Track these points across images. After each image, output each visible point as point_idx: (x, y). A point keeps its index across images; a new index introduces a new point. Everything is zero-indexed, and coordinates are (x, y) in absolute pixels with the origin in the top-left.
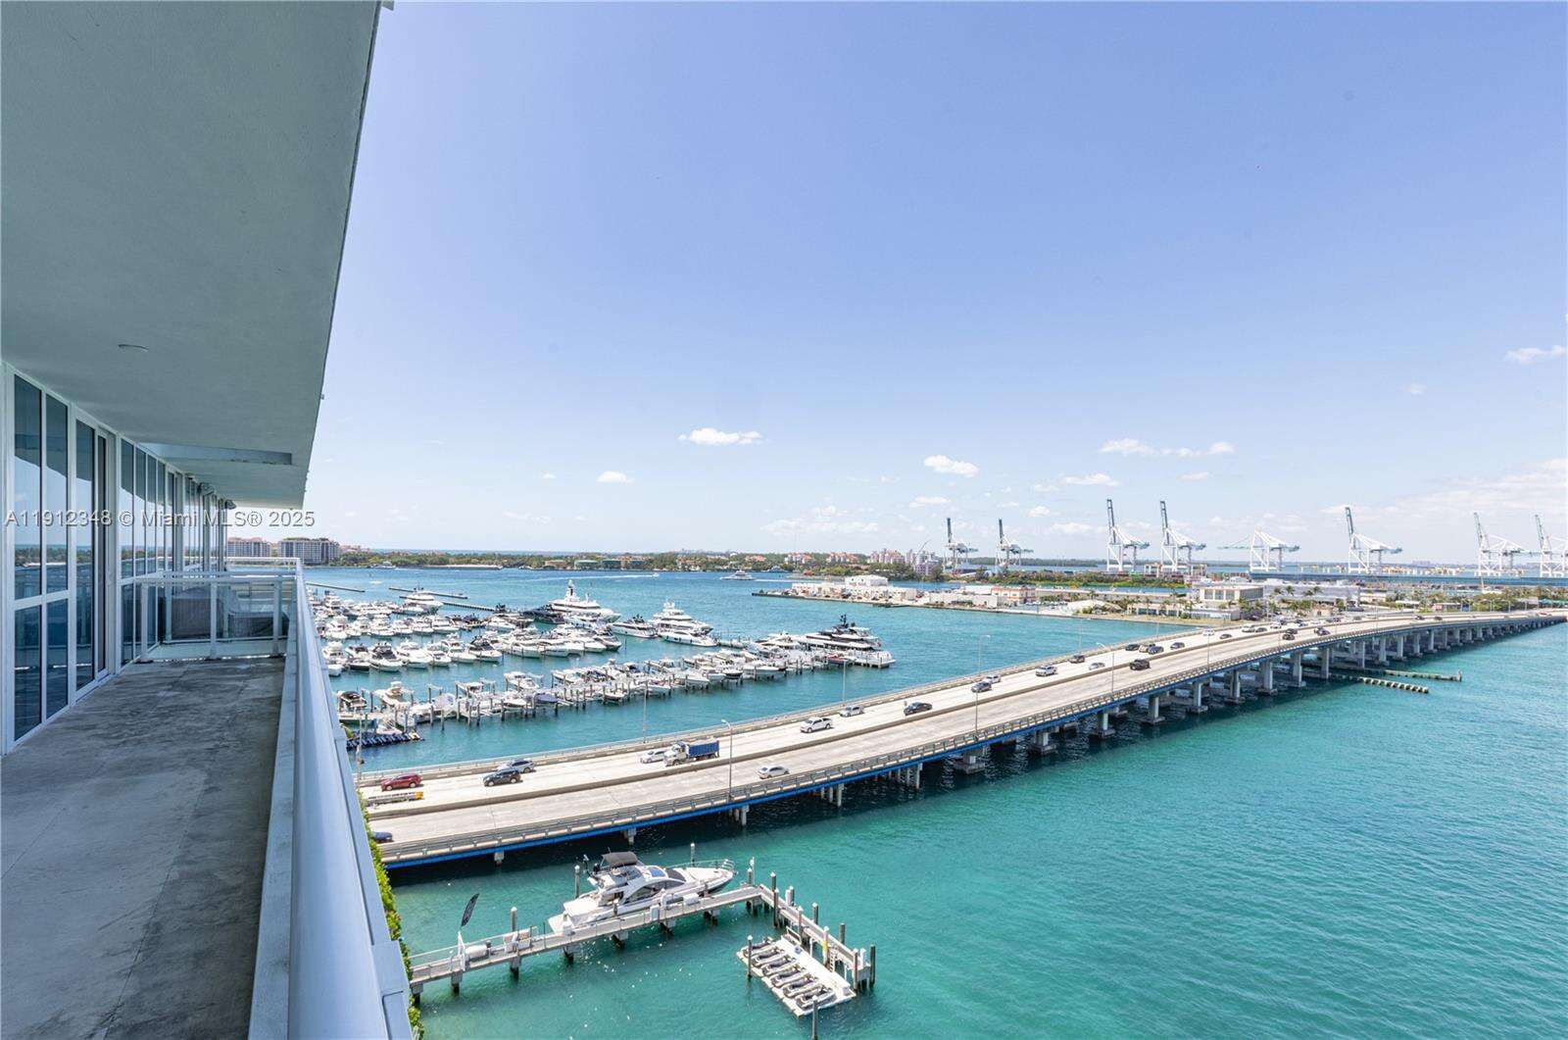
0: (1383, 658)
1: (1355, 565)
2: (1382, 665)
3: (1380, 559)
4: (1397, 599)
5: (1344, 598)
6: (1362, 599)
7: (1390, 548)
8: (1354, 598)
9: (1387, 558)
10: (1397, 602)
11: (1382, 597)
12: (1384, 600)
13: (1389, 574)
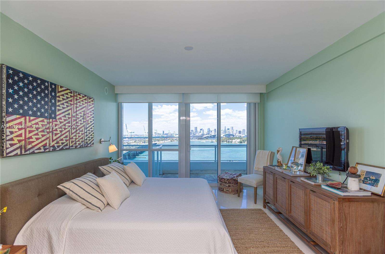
0: (138, 153)
1: (127, 135)
2: (138, 154)
3: (131, 134)
4: (135, 141)
5: (128, 142)
6: (131, 142)
7: (132, 132)
8: (129, 142)
9: (132, 134)
10: (136, 142)
11: (133, 141)
12: (134, 142)
13: (133, 137)
